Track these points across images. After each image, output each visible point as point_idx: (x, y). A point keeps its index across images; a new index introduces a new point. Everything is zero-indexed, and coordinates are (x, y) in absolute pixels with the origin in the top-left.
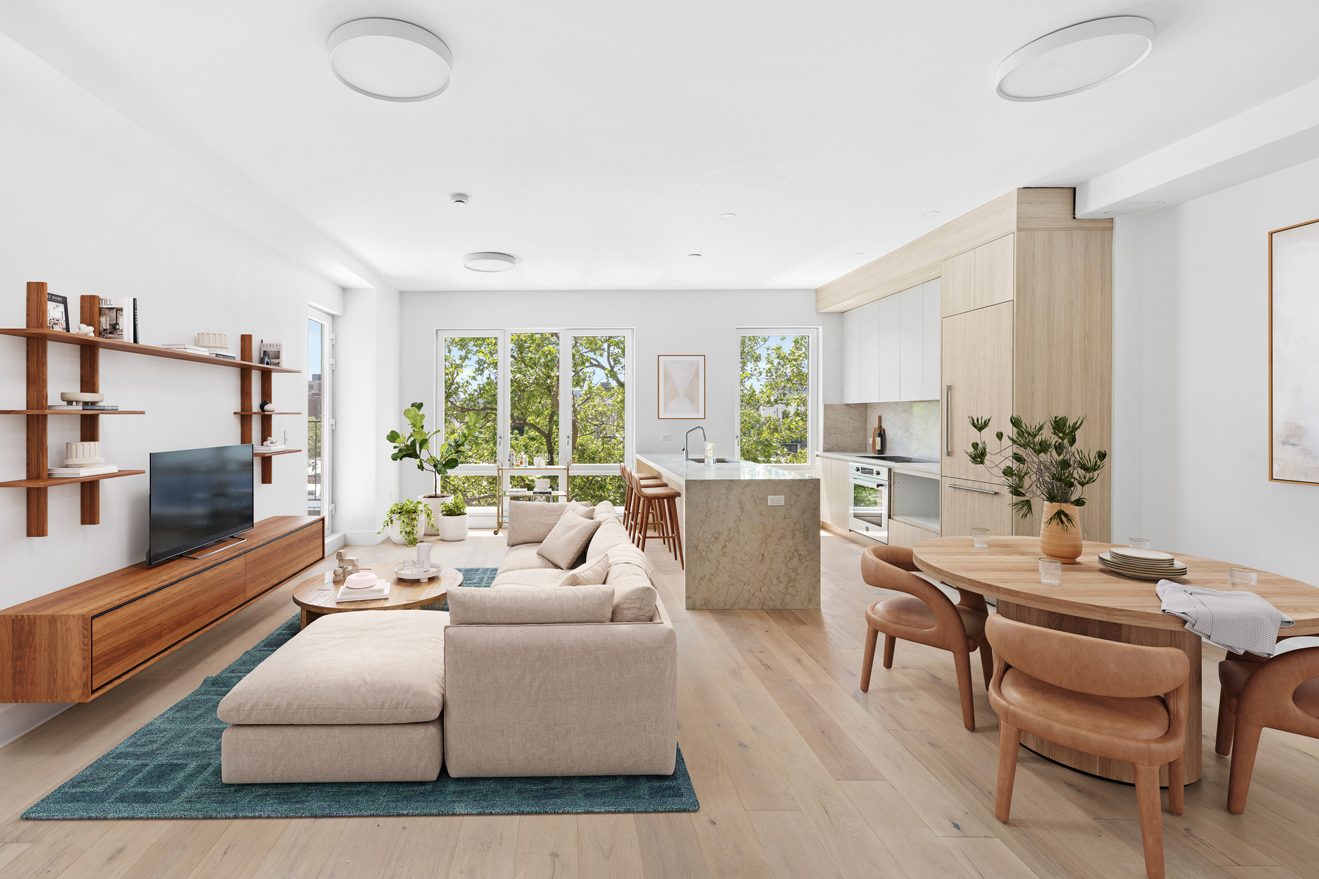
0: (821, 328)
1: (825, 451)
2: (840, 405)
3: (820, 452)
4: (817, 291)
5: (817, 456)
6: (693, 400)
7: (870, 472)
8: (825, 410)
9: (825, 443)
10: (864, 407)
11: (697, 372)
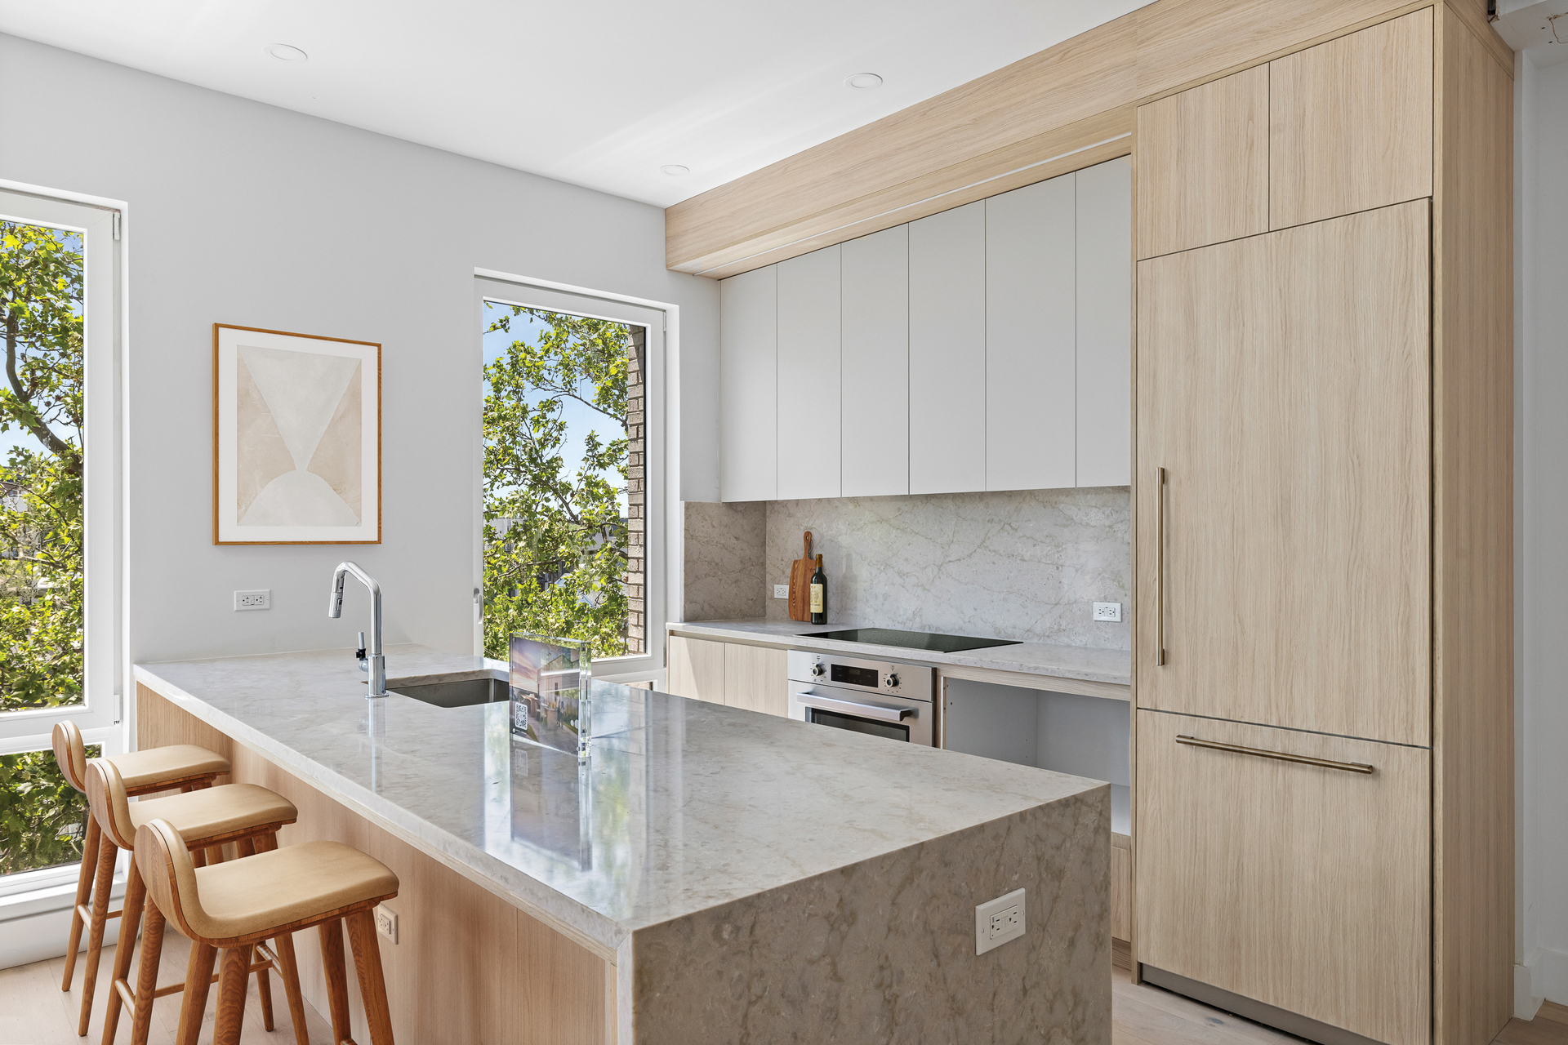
0: (674, 309)
1: (690, 618)
2: (717, 505)
3: (676, 624)
4: (669, 214)
5: (672, 633)
6: (340, 482)
7: (868, 678)
8: (687, 517)
9: (688, 599)
10: (760, 510)
11: (355, 395)
